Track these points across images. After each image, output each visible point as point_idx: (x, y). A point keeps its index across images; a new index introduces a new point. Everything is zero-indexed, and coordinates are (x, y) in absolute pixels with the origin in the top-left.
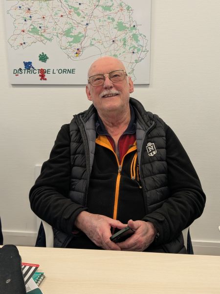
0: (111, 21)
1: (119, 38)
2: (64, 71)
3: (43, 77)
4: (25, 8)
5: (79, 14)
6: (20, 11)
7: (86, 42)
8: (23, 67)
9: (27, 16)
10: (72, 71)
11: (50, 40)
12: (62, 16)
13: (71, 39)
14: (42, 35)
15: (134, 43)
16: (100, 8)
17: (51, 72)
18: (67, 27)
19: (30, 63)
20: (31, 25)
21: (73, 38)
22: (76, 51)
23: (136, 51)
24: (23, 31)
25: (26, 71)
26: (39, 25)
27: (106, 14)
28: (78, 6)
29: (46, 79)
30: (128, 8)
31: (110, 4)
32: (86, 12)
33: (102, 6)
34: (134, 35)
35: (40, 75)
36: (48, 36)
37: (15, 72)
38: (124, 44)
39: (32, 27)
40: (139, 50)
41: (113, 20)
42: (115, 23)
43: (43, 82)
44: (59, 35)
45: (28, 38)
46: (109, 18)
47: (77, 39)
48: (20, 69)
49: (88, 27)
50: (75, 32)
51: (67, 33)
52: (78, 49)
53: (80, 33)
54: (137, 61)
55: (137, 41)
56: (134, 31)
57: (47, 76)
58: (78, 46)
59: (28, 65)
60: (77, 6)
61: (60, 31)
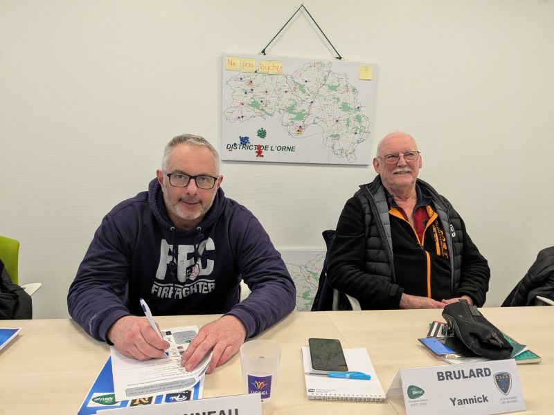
0: (336, 100)
1: (343, 118)
2: (283, 148)
3: (259, 153)
4: (247, 79)
5: (304, 92)
6: (241, 83)
7: (309, 120)
8: (238, 142)
9: (248, 88)
10: (292, 149)
11: (271, 115)
12: (286, 92)
13: (293, 116)
14: (263, 110)
15: (357, 124)
16: (326, 88)
17: (269, 149)
18: (290, 103)
19: (247, 138)
20: (252, 98)
21: (295, 116)
22: (298, 128)
23: (358, 132)
24: (243, 104)
25: (242, 146)
26: (261, 100)
27: (331, 93)
28: (305, 83)
29: (262, 156)
30: (354, 90)
31: (336, 84)
32: (311, 89)
33: (329, 86)
34: (358, 116)
35: (257, 152)
36: (269, 111)
37: (229, 146)
38: (348, 125)
39: (252, 100)
40: (361, 131)
41: (338, 100)
42: (340, 103)
43: (260, 159)
44: (282, 111)
45: (248, 112)
46: (334, 98)
47: (300, 116)
48: (235, 144)
49: (313, 105)
50: (298, 109)
51: (290, 110)
52: (300, 127)
53: (304, 110)
54: (358, 142)
55: (360, 121)
56: (358, 113)
57: (264, 152)
58: (300, 123)
59: (244, 141)
60: (303, 83)
61: (283, 107)
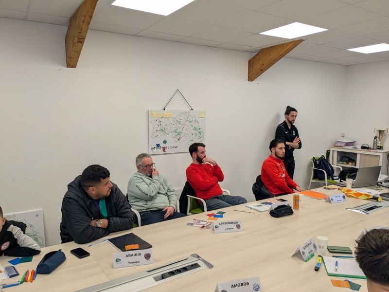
1: (194, 133)
2: (173, 147)
3: (164, 150)
4: (159, 120)
5: (180, 124)
6: (157, 122)
7: (182, 135)
8: (156, 146)
9: (159, 124)
10: (176, 147)
12: (173, 124)
14: (165, 132)
15: (199, 135)
16: (188, 122)
17: (168, 148)
18: (175, 129)
19: (159, 144)
21: (177, 133)
23: (200, 138)
24: (157, 131)
25: (157, 148)
26: (164, 128)
30: (198, 122)
31: (191, 120)
32: (183, 123)
34: (200, 132)
36: (167, 133)
37: (153, 148)
38: (196, 135)
39: (161, 129)
42: (193, 127)
43: (164, 153)
44: (172, 132)
45: (159, 134)
46: (191, 125)
47: (179, 134)
48: (155, 148)
49: (184, 129)
50: (178, 131)
51: (175, 131)
52: (179, 138)
53: (180, 131)
57: (166, 150)
58: (179, 136)
59: (158, 146)
60: (179, 120)
61: (172, 130)
